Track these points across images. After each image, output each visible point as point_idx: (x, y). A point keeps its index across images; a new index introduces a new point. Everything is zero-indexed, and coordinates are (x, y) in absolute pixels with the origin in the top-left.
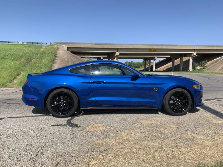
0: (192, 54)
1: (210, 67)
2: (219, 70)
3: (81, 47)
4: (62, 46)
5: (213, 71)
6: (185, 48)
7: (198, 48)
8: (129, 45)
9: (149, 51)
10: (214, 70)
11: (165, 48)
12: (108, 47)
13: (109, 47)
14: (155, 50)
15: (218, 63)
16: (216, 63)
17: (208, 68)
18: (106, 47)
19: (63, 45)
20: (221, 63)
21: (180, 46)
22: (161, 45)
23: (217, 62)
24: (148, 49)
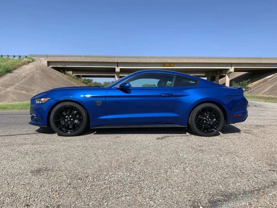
0: (228, 69)
1: (255, 88)
2: (264, 93)
3: (66, 60)
4: (40, 59)
5: (256, 94)
6: (216, 61)
7: (235, 61)
8: (133, 57)
9: (162, 65)
10: (258, 93)
11: (185, 61)
12: (102, 61)
13: (105, 61)
14: (172, 64)
15: (268, 82)
16: (265, 83)
17: (252, 89)
18: (100, 60)
19: (42, 58)
20: (271, 83)
21: (209, 58)
22: (180, 58)
23: (266, 81)
24: (161, 63)
